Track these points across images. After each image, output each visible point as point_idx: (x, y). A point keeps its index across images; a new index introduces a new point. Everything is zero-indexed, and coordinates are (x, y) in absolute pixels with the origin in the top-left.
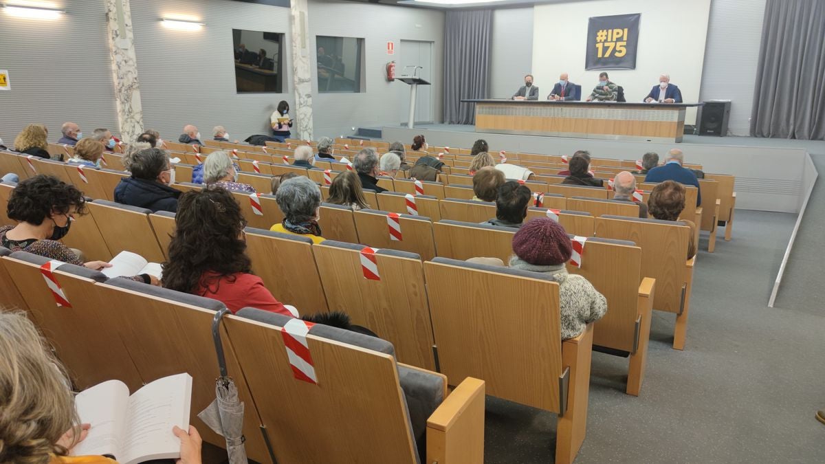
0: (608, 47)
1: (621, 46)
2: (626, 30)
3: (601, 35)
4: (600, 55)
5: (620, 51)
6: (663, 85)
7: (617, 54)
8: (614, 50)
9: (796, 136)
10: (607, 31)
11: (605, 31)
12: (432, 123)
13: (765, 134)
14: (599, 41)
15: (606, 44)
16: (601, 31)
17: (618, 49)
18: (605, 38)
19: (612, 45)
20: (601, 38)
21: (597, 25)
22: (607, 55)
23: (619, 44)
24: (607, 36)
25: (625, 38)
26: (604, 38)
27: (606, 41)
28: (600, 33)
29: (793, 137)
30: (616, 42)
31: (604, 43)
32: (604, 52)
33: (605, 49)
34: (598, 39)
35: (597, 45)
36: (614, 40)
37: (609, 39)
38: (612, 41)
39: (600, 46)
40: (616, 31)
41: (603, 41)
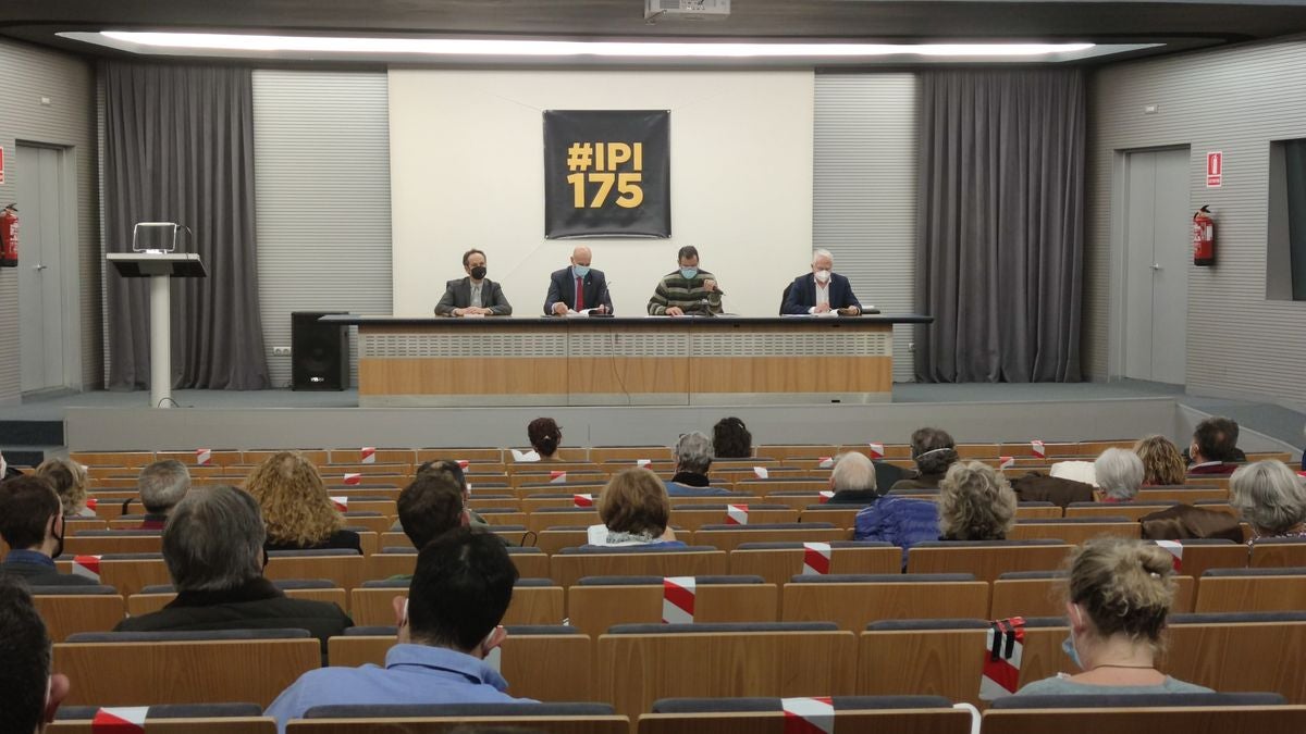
0: (598, 185)
1: (628, 183)
2: (638, 147)
3: (579, 155)
4: (579, 202)
5: (629, 196)
6: (823, 276)
7: (622, 202)
8: (614, 192)
9: (1007, 377)
10: (593, 147)
11: (587, 145)
12: (79, 392)
13: (947, 376)
14: (573, 168)
15: (593, 178)
16: (577, 145)
17: (623, 188)
18: (589, 162)
19: (608, 179)
20: (579, 162)
21: (563, 129)
22: (597, 202)
23: (624, 177)
24: (593, 157)
25: (638, 165)
26: (585, 163)
27: (591, 169)
28: (575, 150)
29: (1002, 379)
30: (616, 173)
31: (586, 173)
32: (589, 197)
33: (590, 189)
34: (572, 163)
35: (571, 179)
36: (612, 167)
37: (600, 166)
38: (606, 170)
39: (577, 180)
40: (613, 147)
41: (583, 168)
